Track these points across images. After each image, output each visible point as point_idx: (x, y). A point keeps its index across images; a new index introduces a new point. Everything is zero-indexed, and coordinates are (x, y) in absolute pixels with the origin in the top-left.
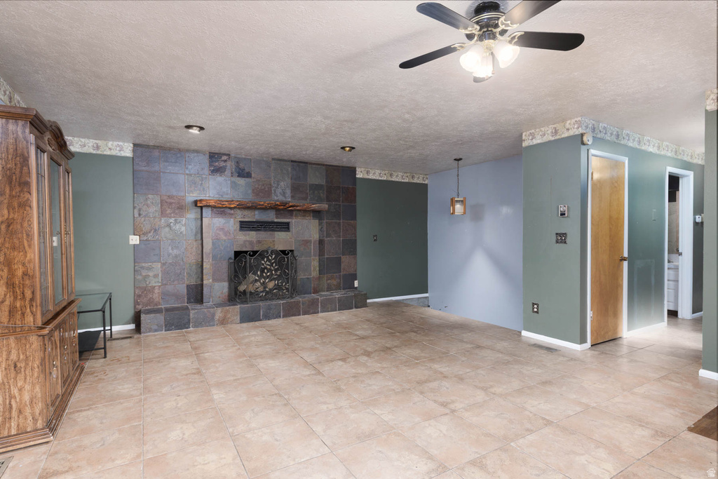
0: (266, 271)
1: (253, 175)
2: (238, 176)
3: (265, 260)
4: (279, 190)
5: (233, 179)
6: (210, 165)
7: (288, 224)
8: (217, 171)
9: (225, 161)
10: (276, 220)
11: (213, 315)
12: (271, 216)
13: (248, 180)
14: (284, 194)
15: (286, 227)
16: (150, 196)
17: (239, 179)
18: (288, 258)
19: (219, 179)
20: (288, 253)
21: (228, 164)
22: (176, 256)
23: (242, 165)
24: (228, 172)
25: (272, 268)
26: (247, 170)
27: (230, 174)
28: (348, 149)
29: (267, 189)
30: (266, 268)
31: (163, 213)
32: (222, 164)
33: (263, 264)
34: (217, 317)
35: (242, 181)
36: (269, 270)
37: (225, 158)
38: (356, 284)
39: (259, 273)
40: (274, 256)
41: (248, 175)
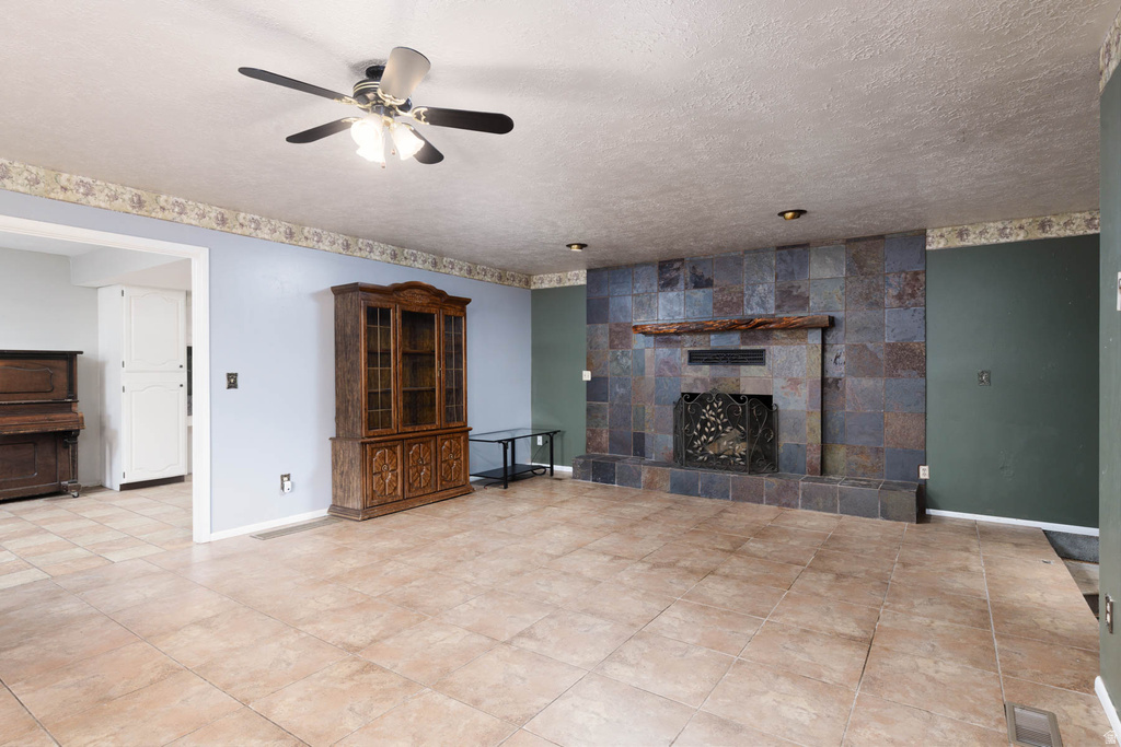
0: (709, 424)
1: (715, 283)
2: (695, 287)
3: (708, 407)
4: (756, 299)
5: (688, 293)
6: (660, 279)
7: (762, 352)
8: (668, 284)
9: (678, 269)
10: (742, 348)
11: (640, 474)
12: (733, 341)
13: (708, 290)
14: (762, 304)
15: (758, 358)
16: (600, 326)
17: (696, 290)
18: (743, 407)
19: (672, 295)
20: (744, 400)
21: (681, 273)
22: (622, 397)
23: (699, 271)
24: (681, 285)
25: (719, 421)
26: (706, 277)
27: (683, 287)
28: (790, 215)
29: (735, 300)
30: (707, 420)
31: (612, 346)
32: (674, 274)
33: (704, 415)
34: (643, 478)
35: (699, 294)
36: (714, 424)
37: (677, 265)
38: (924, 472)
39: (699, 426)
40: (721, 403)
41: (709, 283)
